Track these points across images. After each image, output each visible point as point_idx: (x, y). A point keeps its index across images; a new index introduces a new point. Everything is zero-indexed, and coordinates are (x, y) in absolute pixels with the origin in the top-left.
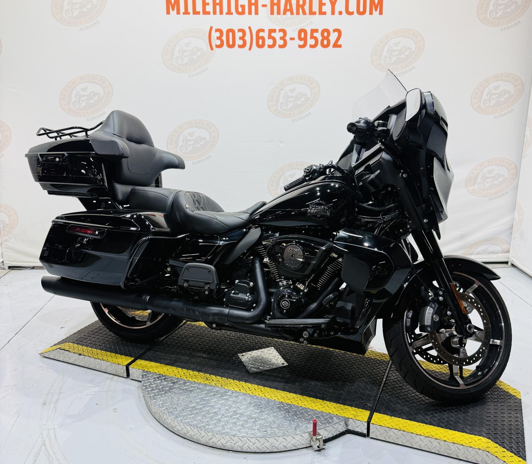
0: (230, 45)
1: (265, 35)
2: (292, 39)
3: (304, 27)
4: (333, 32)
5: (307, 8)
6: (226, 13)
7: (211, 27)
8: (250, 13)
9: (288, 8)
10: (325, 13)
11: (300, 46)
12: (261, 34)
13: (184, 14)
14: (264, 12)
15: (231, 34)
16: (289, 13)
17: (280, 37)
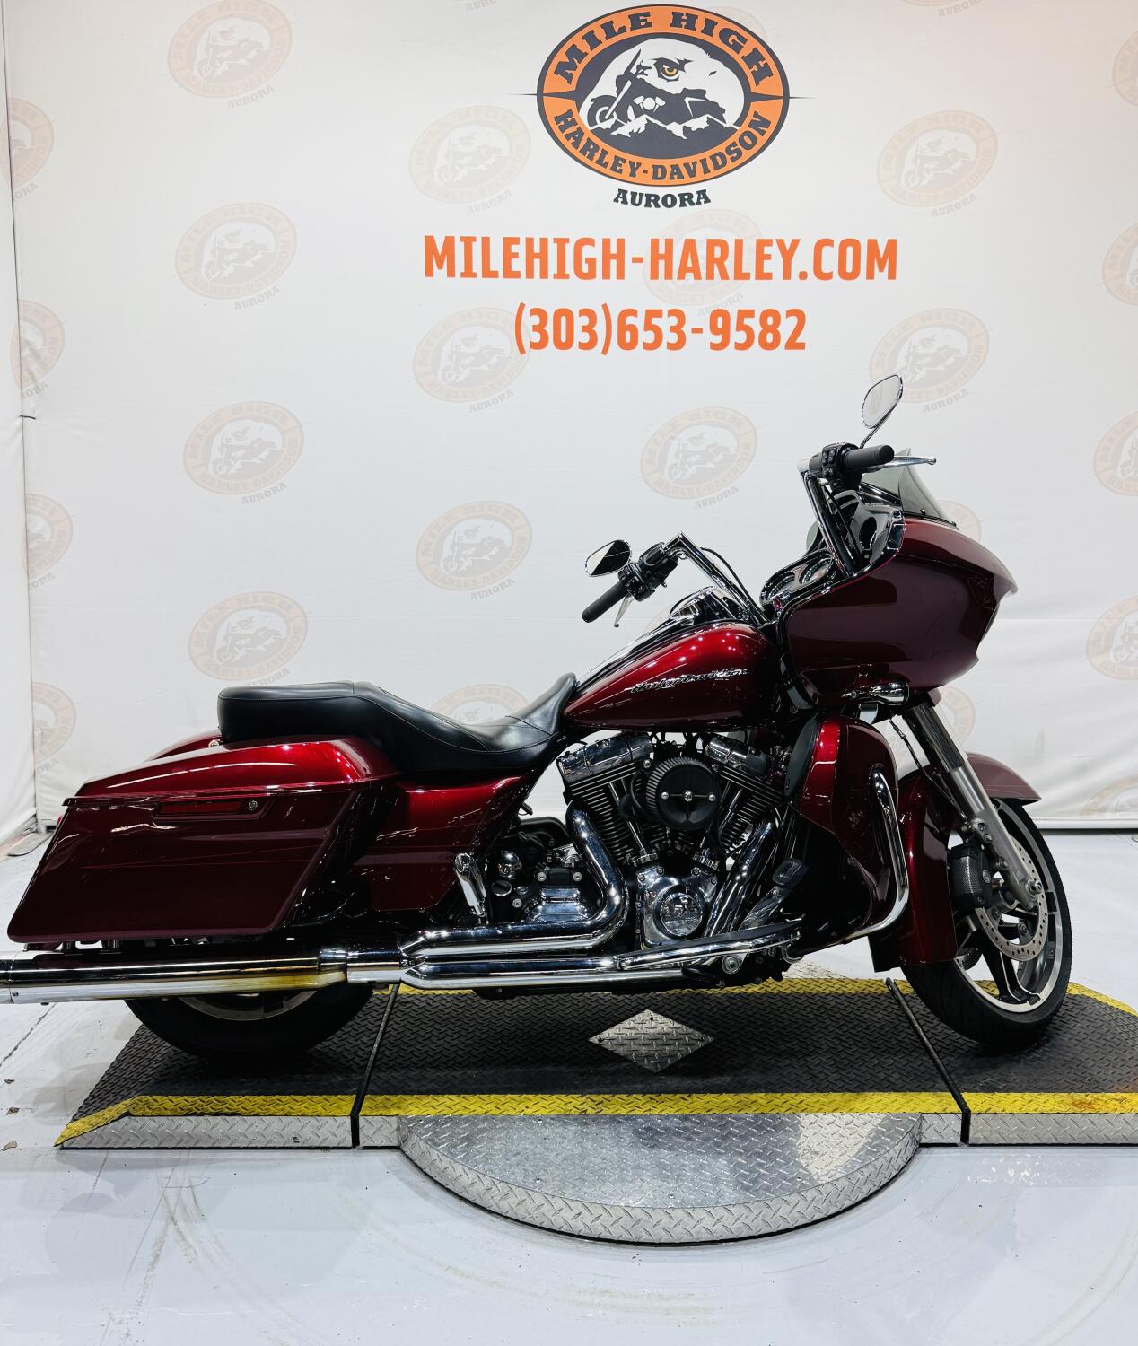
0: (562, 343)
1: (639, 322)
2: (697, 331)
3: (724, 305)
4: (787, 316)
5: (730, 264)
6: (555, 275)
7: (521, 303)
8: (606, 275)
9: (690, 264)
10: (769, 276)
11: (714, 347)
12: (630, 320)
13: (463, 275)
14: (637, 273)
15: (563, 320)
16: (691, 274)
17: (671, 327)
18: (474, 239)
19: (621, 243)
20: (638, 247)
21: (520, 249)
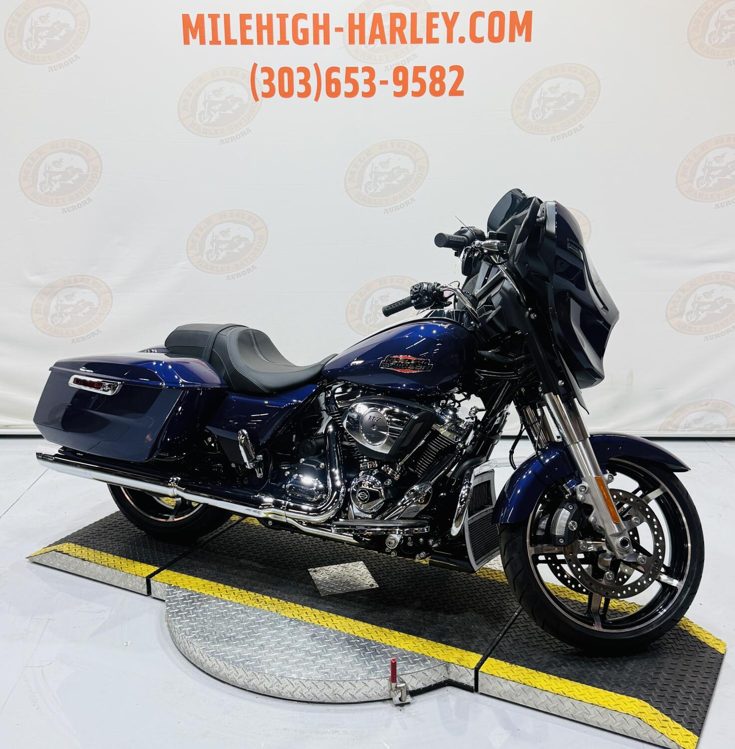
0: (285, 93)
1: (341, 76)
2: (384, 82)
3: (403, 62)
4: (450, 71)
5: (407, 32)
6: (278, 41)
7: (255, 63)
8: (316, 42)
9: (378, 32)
10: (436, 41)
11: (397, 94)
12: (334, 75)
13: (211, 43)
14: (339, 39)
15: (286, 75)
16: (379, 40)
17: (365, 80)
18: (218, 16)
19: (326, 17)
20: (339, 20)
21: (252, 23)
